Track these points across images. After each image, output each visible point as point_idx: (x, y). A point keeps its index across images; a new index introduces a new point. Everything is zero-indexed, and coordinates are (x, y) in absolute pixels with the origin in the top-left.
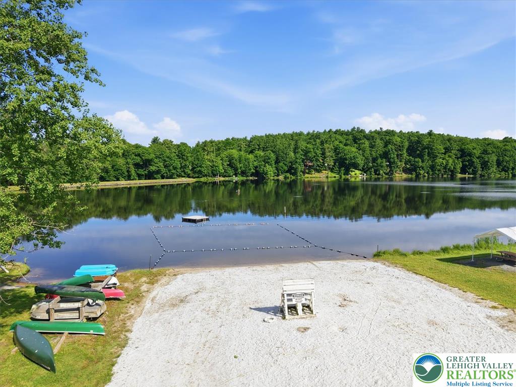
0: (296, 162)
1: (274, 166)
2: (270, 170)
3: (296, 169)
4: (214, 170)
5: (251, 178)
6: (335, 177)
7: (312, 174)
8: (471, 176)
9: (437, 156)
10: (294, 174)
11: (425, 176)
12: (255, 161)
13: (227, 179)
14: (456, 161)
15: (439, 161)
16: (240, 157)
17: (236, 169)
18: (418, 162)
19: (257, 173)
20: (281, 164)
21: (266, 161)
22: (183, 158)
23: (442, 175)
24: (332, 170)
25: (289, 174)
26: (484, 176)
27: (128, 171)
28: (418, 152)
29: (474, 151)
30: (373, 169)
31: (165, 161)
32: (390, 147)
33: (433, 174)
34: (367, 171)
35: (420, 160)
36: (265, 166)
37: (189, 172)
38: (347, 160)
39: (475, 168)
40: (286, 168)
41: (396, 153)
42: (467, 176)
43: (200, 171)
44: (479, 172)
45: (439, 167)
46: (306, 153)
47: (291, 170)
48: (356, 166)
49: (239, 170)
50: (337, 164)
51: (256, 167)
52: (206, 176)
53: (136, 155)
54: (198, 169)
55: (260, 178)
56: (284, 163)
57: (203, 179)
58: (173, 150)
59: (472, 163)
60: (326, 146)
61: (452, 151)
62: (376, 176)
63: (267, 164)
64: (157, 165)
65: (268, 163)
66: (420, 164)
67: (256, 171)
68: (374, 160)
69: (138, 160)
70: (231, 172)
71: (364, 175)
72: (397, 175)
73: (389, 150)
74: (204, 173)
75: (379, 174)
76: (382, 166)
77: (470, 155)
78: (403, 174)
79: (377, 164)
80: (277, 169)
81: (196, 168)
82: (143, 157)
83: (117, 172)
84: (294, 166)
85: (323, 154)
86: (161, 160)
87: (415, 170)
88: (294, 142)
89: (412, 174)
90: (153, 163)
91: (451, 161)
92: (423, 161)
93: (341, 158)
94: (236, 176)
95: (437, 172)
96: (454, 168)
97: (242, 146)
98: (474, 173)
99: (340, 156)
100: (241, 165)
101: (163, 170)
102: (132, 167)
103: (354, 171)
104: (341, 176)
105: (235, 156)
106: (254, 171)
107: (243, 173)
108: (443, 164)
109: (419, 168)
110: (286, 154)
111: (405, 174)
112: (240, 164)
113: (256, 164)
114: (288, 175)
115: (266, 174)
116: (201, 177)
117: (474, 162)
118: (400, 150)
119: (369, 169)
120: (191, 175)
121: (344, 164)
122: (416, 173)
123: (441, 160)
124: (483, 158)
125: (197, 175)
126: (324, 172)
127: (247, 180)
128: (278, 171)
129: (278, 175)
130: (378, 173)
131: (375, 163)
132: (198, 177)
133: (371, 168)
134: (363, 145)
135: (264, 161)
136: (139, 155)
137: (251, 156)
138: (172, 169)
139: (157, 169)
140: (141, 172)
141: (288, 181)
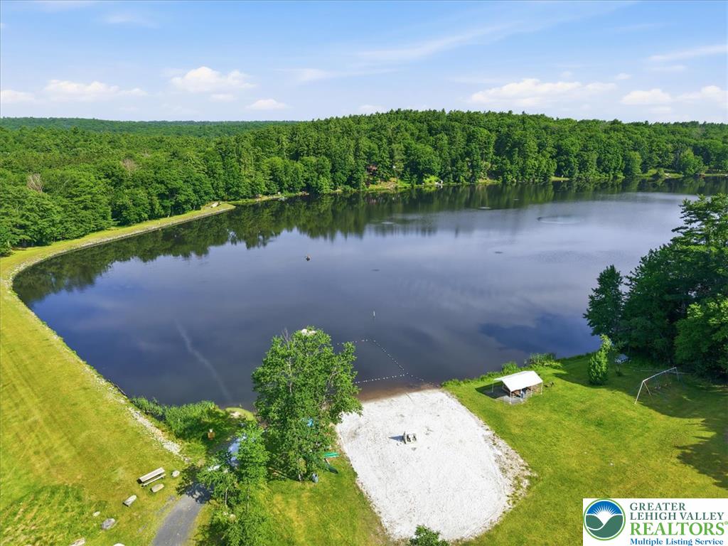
0: (358, 170)
1: (330, 176)
2: (325, 184)
3: (358, 180)
4: (255, 190)
5: (300, 193)
6: (405, 188)
7: (377, 184)
8: (567, 179)
9: (529, 156)
10: (356, 186)
11: (513, 182)
12: (305, 171)
13: (271, 197)
14: (551, 162)
15: (531, 162)
16: (286, 167)
17: (281, 184)
18: (505, 164)
19: (308, 188)
20: (339, 174)
21: (320, 170)
22: (214, 177)
23: (534, 180)
24: (402, 177)
25: (348, 186)
26: (581, 179)
27: (151, 204)
28: (507, 148)
29: (572, 148)
30: (452, 175)
31: (194, 185)
32: (473, 145)
33: (523, 179)
34: (445, 176)
35: (509, 162)
36: (318, 178)
37: (223, 194)
38: (420, 165)
39: (572, 169)
40: (345, 179)
41: (480, 152)
42: (562, 179)
43: (237, 192)
44: (576, 174)
45: (530, 170)
46: (370, 155)
47: (352, 181)
48: (432, 172)
49: (286, 185)
50: (408, 169)
51: (307, 180)
52: (245, 197)
53: (158, 183)
54: (234, 189)
55: (313, 193)
56: (342, 172)
57: (241, 202)
58: (201, 167)
59: (568, 163)
60: (394, 146)
61: (547, 149)
62: (455, 183)
63: (321, 176)
64: (186, 193)
65: (322, 173)
66: (509, 167)
67: (308, 185)
68: (454, 162)
69: (162, 188)
70: (274, 187)
71: (440, 182)
72: (480, 181)
73: (472, 150)
74: (242, 194)
75: (458, 182)
76: (463, 171)
77: (567, 153)
78: (488, 179)
79: (457, 168)
80: (334, 181)
81: (231, 188)
82: (169, 186)
83: (138, 209)
84: (355, 176)
85: (392, 157)
86: (189, 184)
87: (502, 174)
88: (354, 141)
89: (498, 179)
90: (180, 191)
91: (544, 162)
92: (512, 163)
93: (413, 161)
94: (282, 192)
95: (527, 177)
96: (547, 170)
97: (284, 143)
98: (570, 175)
99: (412, 158)
100: (288, 179)
101: (194, 198)
102: (155, 198)
103: (429, 177)
104: (413, 186)
105: (279, 166)
106: (305, 185)
107: (291, 188)
108: (535, 166)
109: (507, 171)
110: (344, 160)
111: (491, 179)
112: (286, 176)
113: (306, 175)
114: (348, 188)
115: (321, 189)
116: (239, 200)
117: (571, 162)
118: (485, 147)
119: (447, 174)
120: (226, 197)
121: (416, 170)
122: (503, 178)
123: (533, 161)
124: (582, 156)
125: (233, 198)
126: (392, 179)
127: (296, 197)
128: (335, 184)
129: (335, 189)
130: (457, 179)
131: (454, 166)
132: (234, 200)
133: (450, 173)
134: (441, 142)
135: (317, 171)
136: (162, 182)
137: (299, 165)
138: (203, 195)
139: (187, 198)
140: (168, 203)
141: (348, 195)
